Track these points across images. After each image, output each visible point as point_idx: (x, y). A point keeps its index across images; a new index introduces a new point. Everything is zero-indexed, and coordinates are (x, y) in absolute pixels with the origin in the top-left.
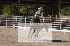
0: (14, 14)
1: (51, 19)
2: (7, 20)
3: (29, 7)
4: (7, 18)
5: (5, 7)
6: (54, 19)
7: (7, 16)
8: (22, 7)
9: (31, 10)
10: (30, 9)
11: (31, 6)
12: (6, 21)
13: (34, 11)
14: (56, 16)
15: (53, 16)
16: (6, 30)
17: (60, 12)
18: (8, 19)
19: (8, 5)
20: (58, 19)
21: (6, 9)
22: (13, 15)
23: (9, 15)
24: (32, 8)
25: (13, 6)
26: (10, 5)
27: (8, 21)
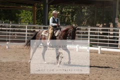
0: (38, 21)
1: (103, 30)
2: (26, 33)
3: (64, 10)
5: (24, 11)
6: (107, 30)
8: (51, 10)
9: (68, 15)
10: (65, 13)
11: (66, 8)
12: (25, 35)
13: (72, 16)
14: (111, 25)
15: (105, 24)
17: (119, 17)
18: (28, 31)
19: (29, 7)
20: (114, 30)
21: (26, 14)
22: (37, 23)
23: (29, 23)
24: (68, 12)
25: (36, 8)
26: (31, 7)
27: (28, 35)
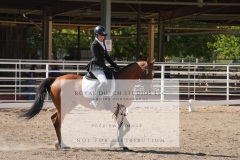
4: (228, 73)
7: (228, 67)
16: (226, 114)
